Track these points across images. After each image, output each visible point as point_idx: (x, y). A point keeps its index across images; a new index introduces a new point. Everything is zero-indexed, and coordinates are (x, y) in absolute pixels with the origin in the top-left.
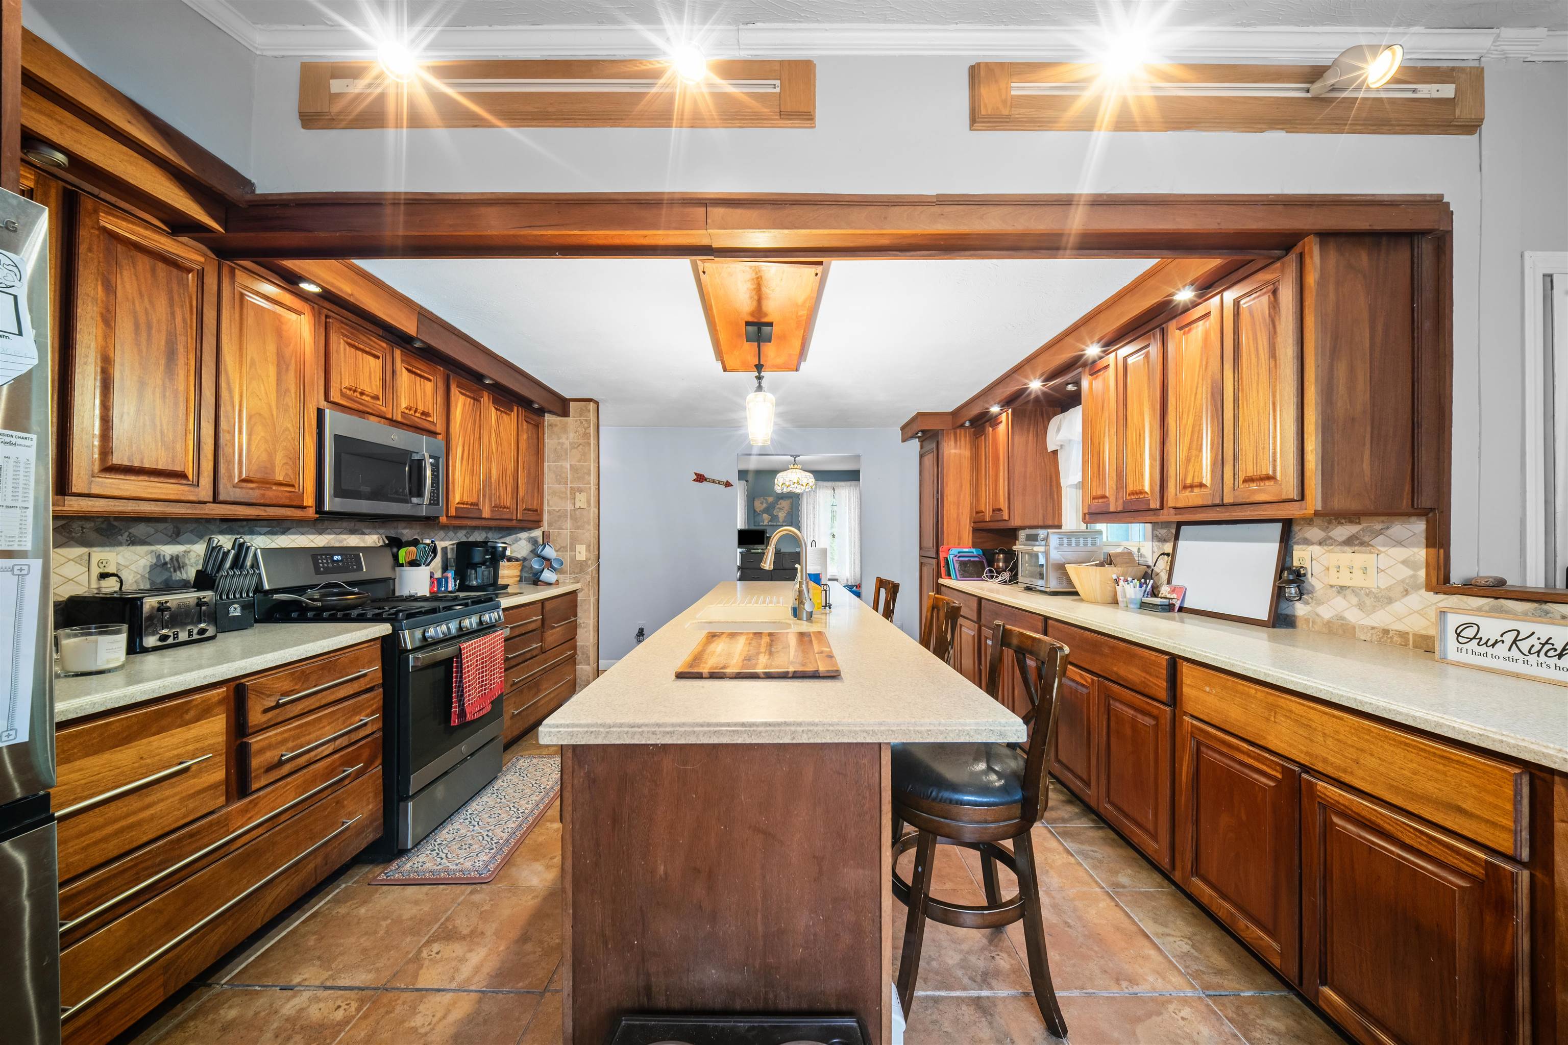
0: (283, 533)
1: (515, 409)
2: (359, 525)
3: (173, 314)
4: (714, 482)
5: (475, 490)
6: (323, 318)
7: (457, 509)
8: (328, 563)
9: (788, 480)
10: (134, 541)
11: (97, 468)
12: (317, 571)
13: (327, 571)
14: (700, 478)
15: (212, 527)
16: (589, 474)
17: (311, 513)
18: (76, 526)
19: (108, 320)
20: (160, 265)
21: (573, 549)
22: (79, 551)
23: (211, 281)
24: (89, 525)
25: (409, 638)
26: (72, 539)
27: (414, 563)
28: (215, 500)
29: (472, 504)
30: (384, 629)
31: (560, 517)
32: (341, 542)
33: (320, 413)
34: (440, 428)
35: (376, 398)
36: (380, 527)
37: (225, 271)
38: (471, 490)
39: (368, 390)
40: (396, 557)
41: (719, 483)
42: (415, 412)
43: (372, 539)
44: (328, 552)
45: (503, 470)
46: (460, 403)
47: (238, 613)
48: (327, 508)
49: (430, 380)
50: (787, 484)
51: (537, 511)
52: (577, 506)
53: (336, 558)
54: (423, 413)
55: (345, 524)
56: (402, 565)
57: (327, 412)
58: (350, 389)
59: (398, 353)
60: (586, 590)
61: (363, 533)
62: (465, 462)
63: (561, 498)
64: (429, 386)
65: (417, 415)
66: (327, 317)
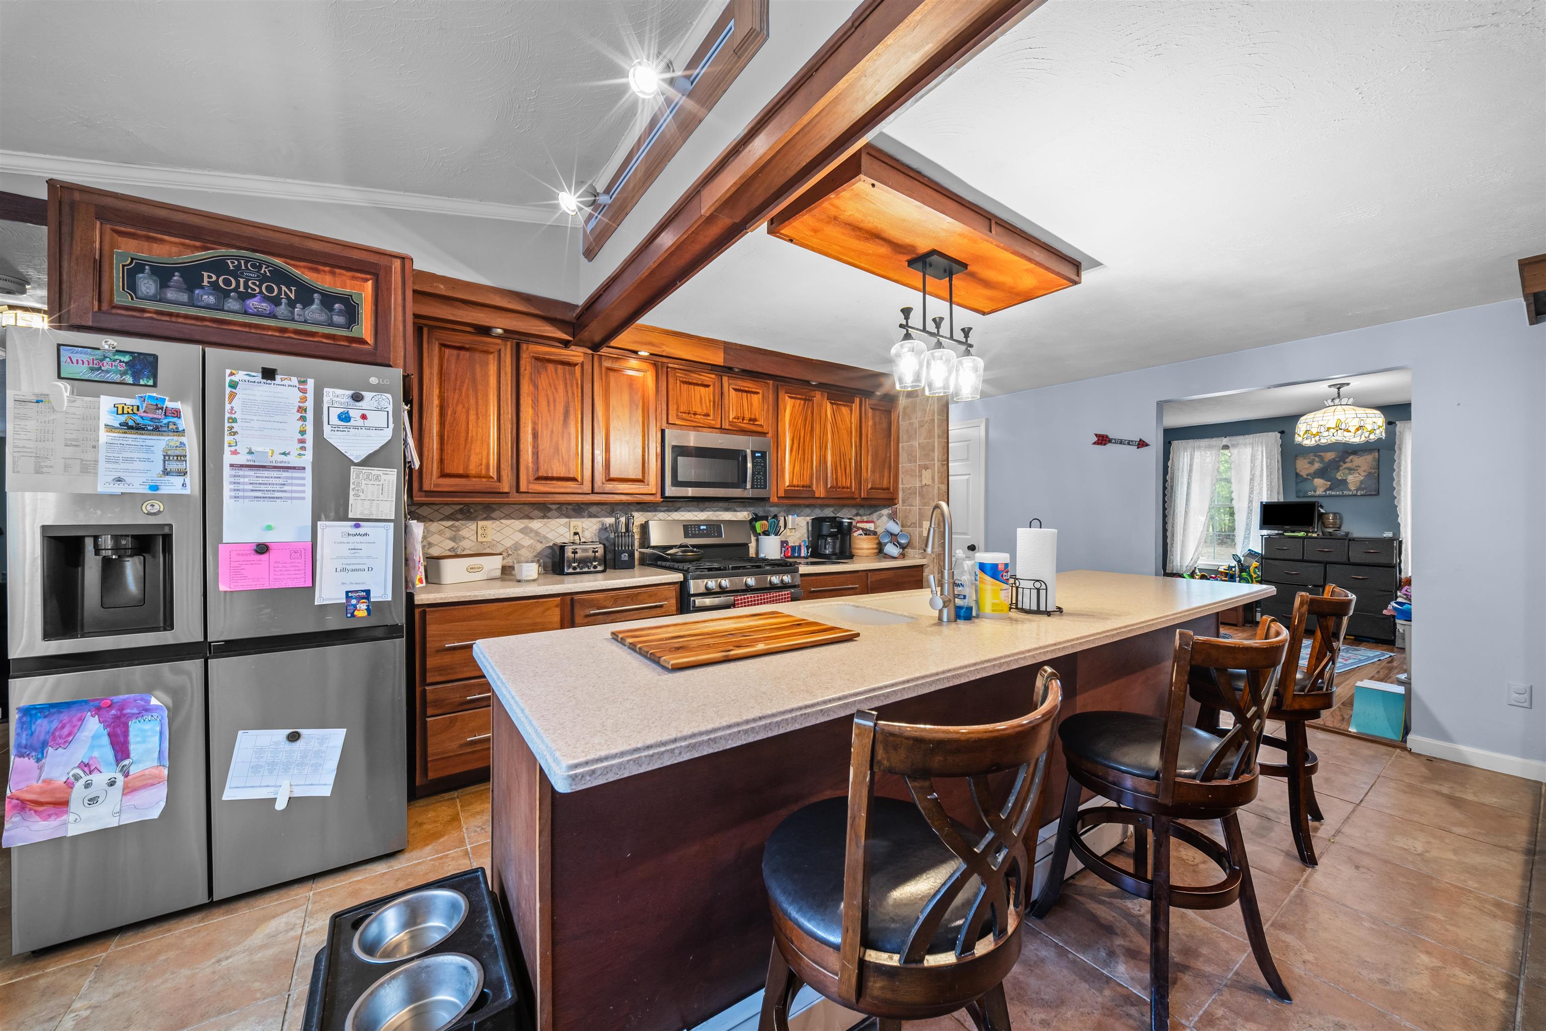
0: (676, 511)
1: (857, 400)
2: (731, 505)
3: (567, 392)
4: (1121, 442)
5: (807, 474)
6: (665, 369)
7: (785, 491)
8: (695, 531)
9: (1315, 425)
10: (591, 516)
11: (531, 478)
12: (686, 536)
13: (694, 536)
14: (1102, 440)
15: (631, 507)
16: (934, 451)
17: (658, 498)
18: (564, 508)
19: (535, 403)
20: (560, 367)
21: (921, 526)
22: (564, 520)
23: (587, 367)
24: (570, 507)
25: (695, 586)
26: (562, 514)
27: (766, 533)
28: (593, 492)
29: (803, 486)
30: (678, 577)
31: (911, 494)
32: (717, 516)
33: (663, 431)
34: (768, 427)
35: (707, 415)
36: (749, 506)
37: (596, 358)
38: (801, 475)
39: (699, 411)
40: (753, 529)
41: (1129, 443)
42: (743, 420)
43: (743, 515)
44: (697, 525)
45: (841, 457)
46: (790, 406)
47: (627, 559)
48: (667, 495)
49: (757, 393)
50: (1314, 431)
51: (888, 489)
52: (924, 484)
53: (702, 527)
54: (750, 420)
55: (721, 504)
56: (760, 534)
57: (667, 431)
58: (685, 413)
59: (725, 379)
60: (931, 566)
61: (735, 511)
62: (794, 453)
63: (912, 476)
64: (756, 399)
65: (745, 421)
66: (667, 368)
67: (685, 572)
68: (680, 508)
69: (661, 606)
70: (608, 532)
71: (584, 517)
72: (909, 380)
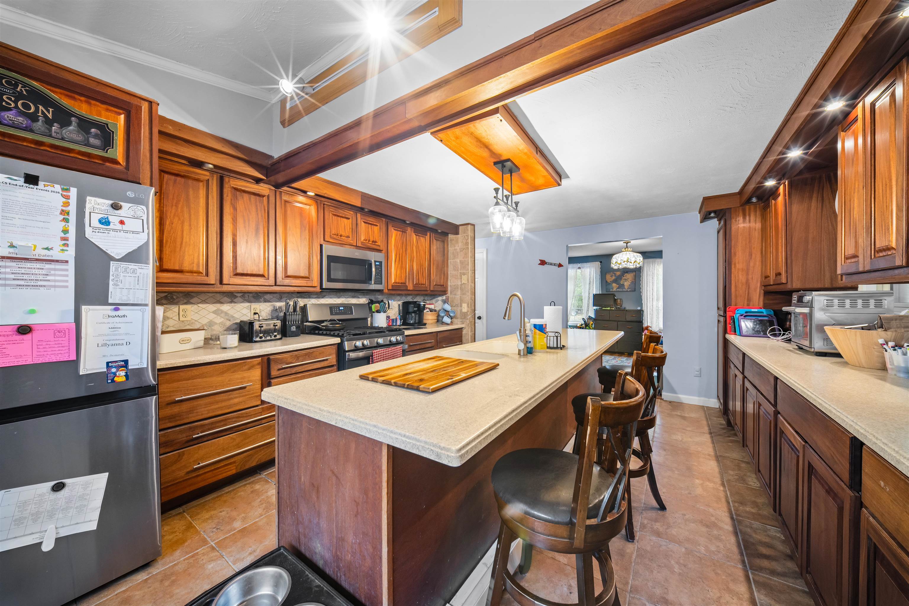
0: (323, 298)
1: (428, 234)
2: (356, 294)
3: (257, 214)
4: (551, 264)
5: (403, 276)
6: (322, 205)
7: (392, 286)
8: (337, 310)
9: (619, 259)
10: (266, 301)
11: (232, 274)
12: (332, 314)
13: (336, 314)
14: (543, 263)
15: (294, 295)
16: (468, 265)
17: (318, 289)
18: (246, 295)
19: (234, 221)
20: (252, 196)
21: (461, 306)
22: (247, 304)
23: (272, 199)
24: (251, 295)
25: (347, 346)
26: (245, 300)
27: (378, 311)
28: (275, 285)
29: (401, 283)
30: (337, 340)
31: (455, 288)
32: (347, 301)
33: (321, 246)
34: (383, 247)
35: (348, 237)
36: (367, 295)
37: (278, 193)
38: (401, 277)
39: (343, 234)
40: (370, 309)
41: (555, 265)
42: (369, 241)
43: (363, 300)
44: (338, 306)
45: (421, 265)
46: (394, 235)
47: (295, 330)
48: (324, 287)
49: (377, 226)
50: (619, 262)
51: (443, 285)
52: (463, 283)
53: (341, 308)
54: (373, 242)
55: (350, 294)
56: (374, 312)
57: (324, 245)
58: (335, 235)
59: (359, 215)
60: (467, 328)
61: (359, 298)
62: (397, 263)
63: (456, 278)
64: (376, 229)
65: (370, 242)
66: (324, 204)
67: (342, 337)
68: (325, 296)
69: (327, 360)
70: (277, 312)
71: (261, 302)
72: (498, 226)
